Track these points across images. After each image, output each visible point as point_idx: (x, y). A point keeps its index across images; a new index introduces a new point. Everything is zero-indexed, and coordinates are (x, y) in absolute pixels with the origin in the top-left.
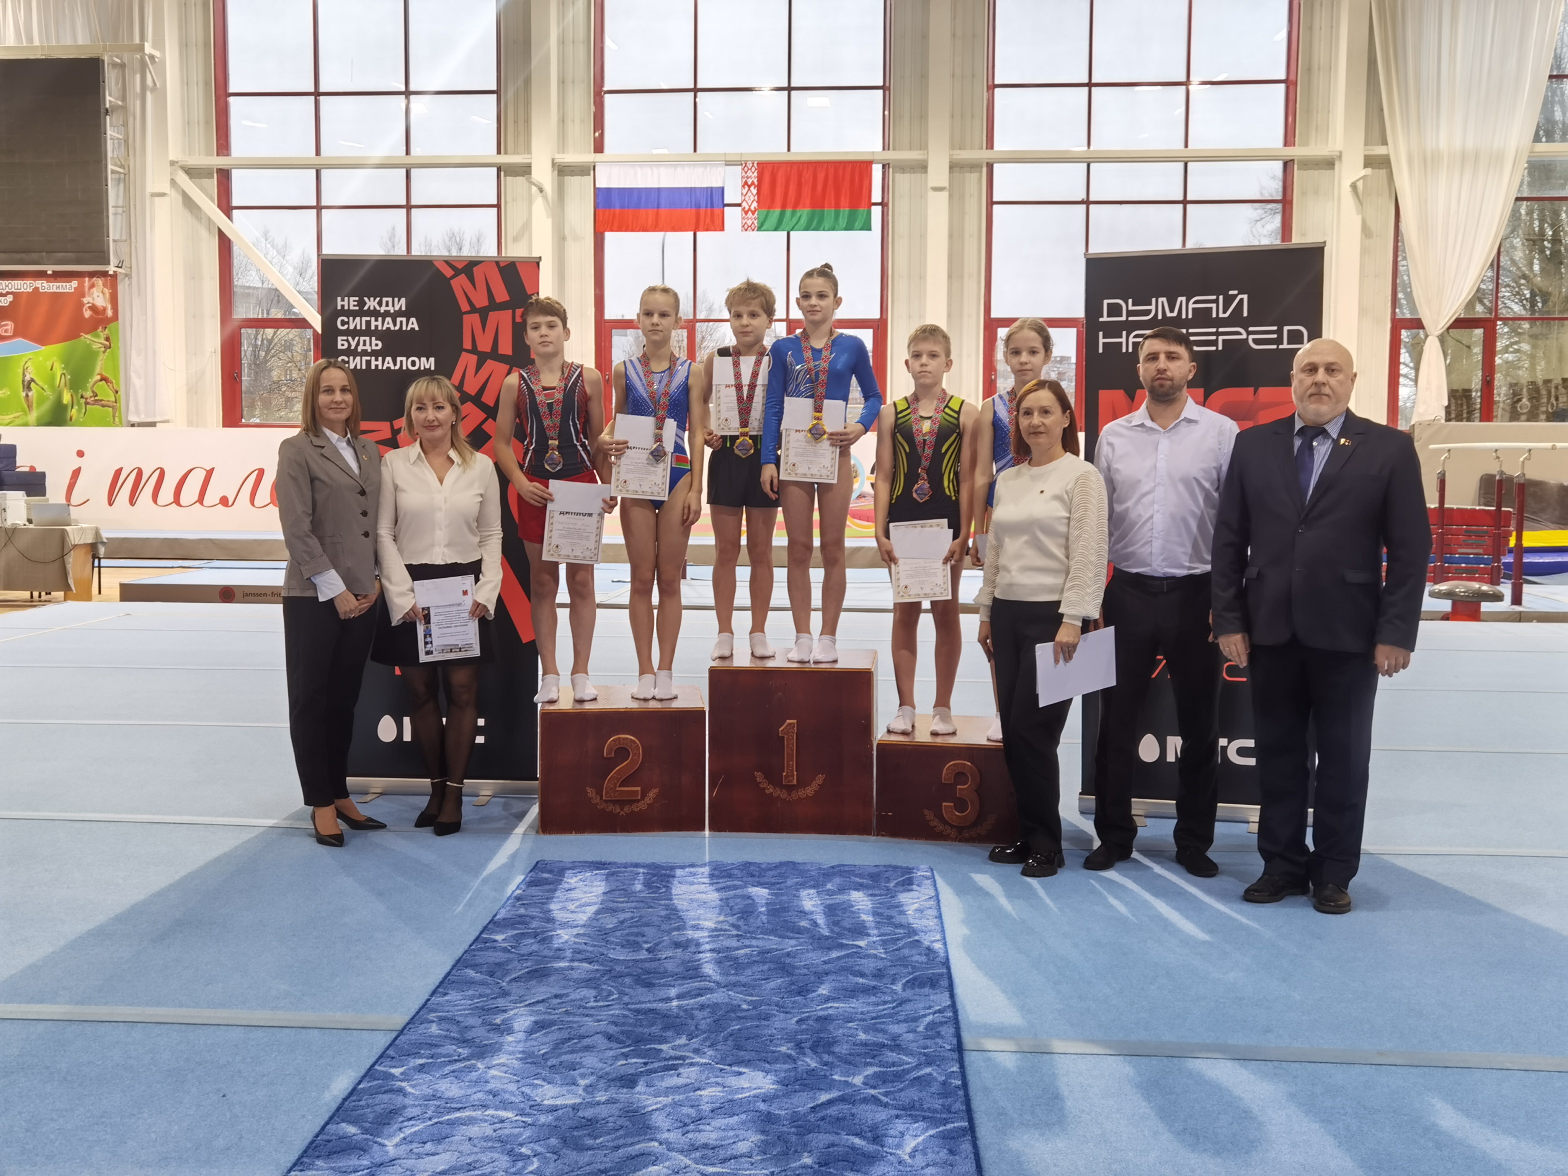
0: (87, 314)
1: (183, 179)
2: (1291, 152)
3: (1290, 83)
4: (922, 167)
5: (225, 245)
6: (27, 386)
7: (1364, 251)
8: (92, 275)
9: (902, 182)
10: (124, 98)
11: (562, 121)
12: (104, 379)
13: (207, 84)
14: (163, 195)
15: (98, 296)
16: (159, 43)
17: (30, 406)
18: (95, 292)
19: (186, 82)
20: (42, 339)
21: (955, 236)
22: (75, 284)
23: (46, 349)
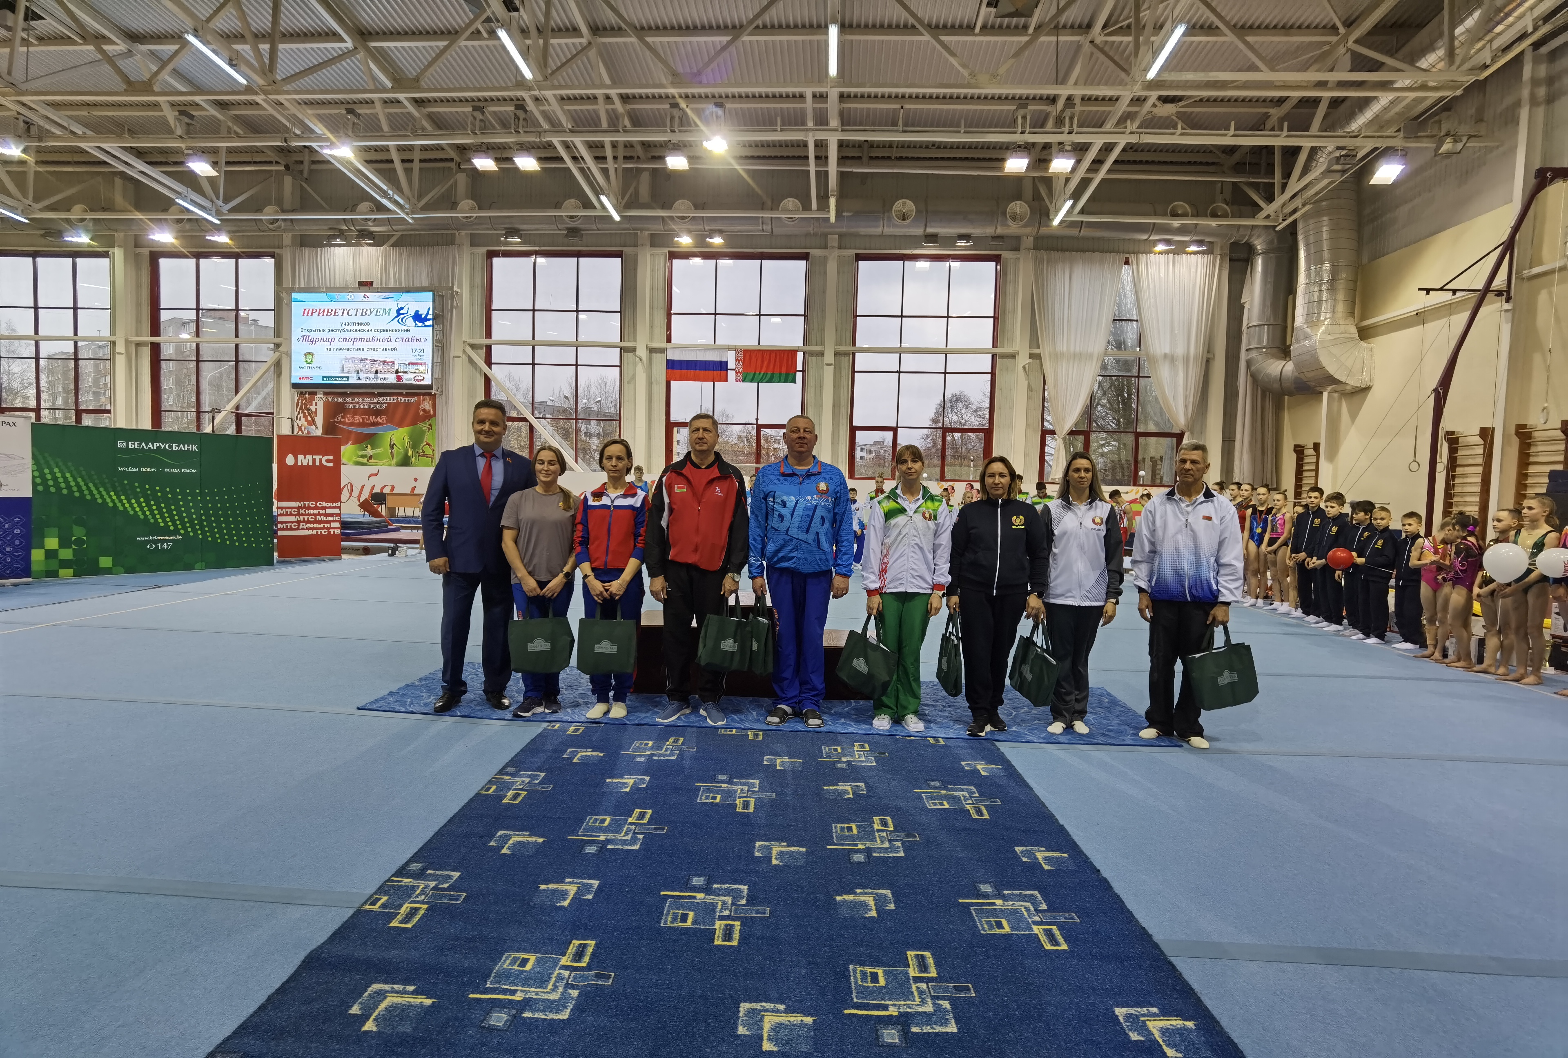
0: (421, 413)
1: (469, 350)
2: (996, 350)
3: (995, 318)
4: (822, 354)
5: (488, 381)
6: (392, 447)
7: (1029, 398)
8: (424, 394)
9: (812, 360)
10: (443, 312)
11: (651, 327)
12: (428, 444)
13: (482, 305)
14: (459, 357)
15: (427, 405)
16: (460, 286)
17: (393, 457)
18: (425, 403)
19: (472, 304)
20: (400, 425)
21: (836, 387)
22: (416, 399)
23: (402, 430)
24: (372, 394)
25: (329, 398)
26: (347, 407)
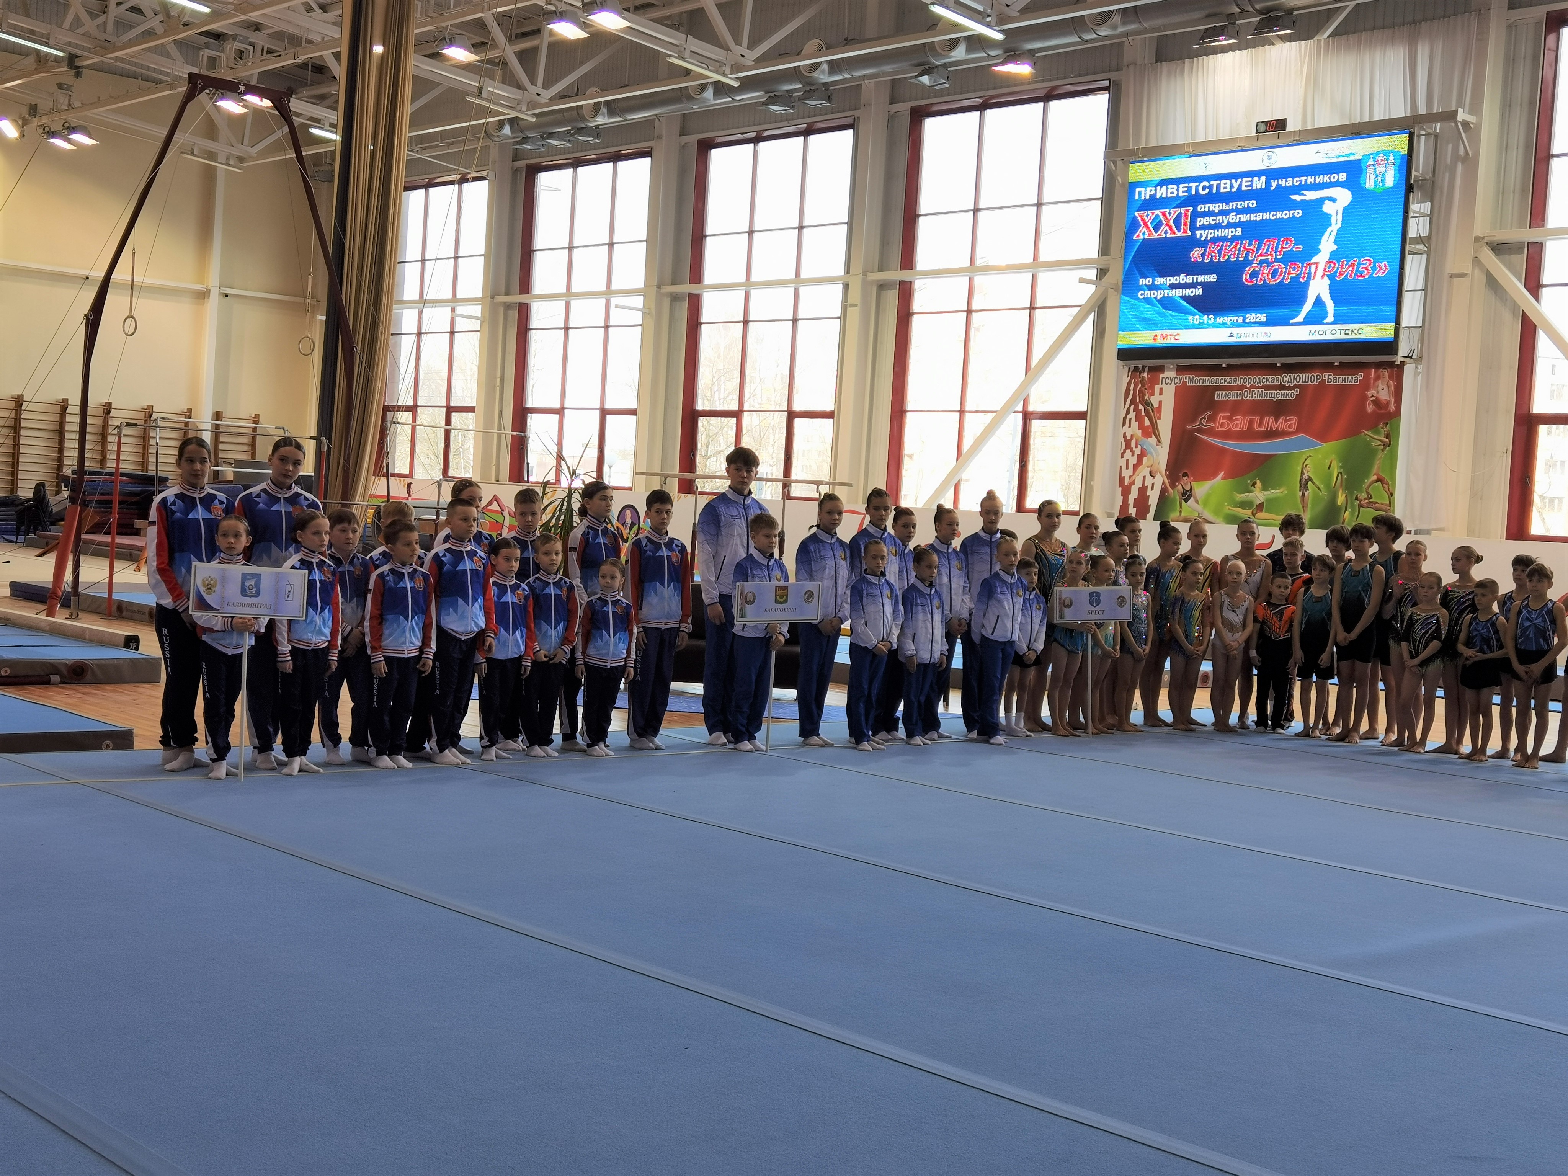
0: (1370, 408)
1: (1488, 257)
5: (1528, 329)
6: (1304, 486)
10: (1433, 172)
12: (1380, 480)
13: (1527, 146)
14: (1462, 275)
15: (1382, 391)
16: (1476, 108)
17: (1305, 507)
18: (1381, 385)
19: (1504, 147)
20: (1323, 437)
22: (1360, 376)
23: (1326, 446)
24: (1271, 369)
25: (1186, 377)
26: (1220, 396)
